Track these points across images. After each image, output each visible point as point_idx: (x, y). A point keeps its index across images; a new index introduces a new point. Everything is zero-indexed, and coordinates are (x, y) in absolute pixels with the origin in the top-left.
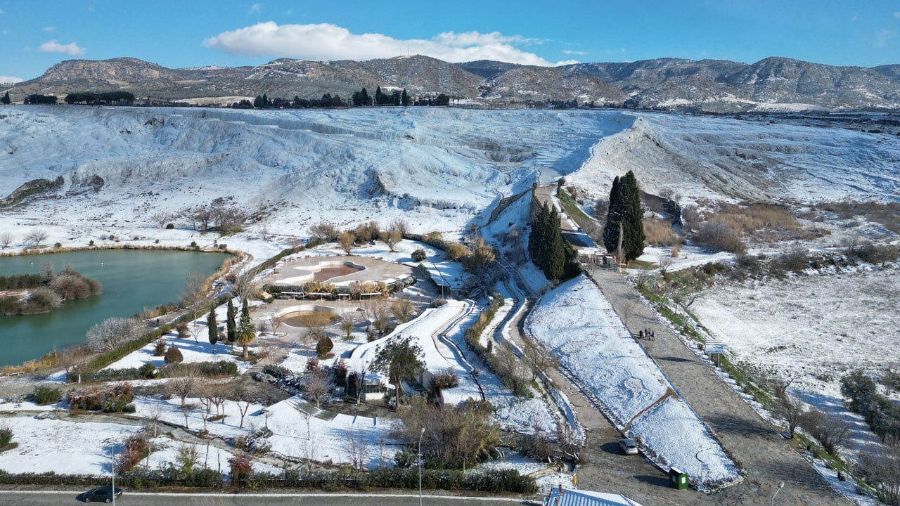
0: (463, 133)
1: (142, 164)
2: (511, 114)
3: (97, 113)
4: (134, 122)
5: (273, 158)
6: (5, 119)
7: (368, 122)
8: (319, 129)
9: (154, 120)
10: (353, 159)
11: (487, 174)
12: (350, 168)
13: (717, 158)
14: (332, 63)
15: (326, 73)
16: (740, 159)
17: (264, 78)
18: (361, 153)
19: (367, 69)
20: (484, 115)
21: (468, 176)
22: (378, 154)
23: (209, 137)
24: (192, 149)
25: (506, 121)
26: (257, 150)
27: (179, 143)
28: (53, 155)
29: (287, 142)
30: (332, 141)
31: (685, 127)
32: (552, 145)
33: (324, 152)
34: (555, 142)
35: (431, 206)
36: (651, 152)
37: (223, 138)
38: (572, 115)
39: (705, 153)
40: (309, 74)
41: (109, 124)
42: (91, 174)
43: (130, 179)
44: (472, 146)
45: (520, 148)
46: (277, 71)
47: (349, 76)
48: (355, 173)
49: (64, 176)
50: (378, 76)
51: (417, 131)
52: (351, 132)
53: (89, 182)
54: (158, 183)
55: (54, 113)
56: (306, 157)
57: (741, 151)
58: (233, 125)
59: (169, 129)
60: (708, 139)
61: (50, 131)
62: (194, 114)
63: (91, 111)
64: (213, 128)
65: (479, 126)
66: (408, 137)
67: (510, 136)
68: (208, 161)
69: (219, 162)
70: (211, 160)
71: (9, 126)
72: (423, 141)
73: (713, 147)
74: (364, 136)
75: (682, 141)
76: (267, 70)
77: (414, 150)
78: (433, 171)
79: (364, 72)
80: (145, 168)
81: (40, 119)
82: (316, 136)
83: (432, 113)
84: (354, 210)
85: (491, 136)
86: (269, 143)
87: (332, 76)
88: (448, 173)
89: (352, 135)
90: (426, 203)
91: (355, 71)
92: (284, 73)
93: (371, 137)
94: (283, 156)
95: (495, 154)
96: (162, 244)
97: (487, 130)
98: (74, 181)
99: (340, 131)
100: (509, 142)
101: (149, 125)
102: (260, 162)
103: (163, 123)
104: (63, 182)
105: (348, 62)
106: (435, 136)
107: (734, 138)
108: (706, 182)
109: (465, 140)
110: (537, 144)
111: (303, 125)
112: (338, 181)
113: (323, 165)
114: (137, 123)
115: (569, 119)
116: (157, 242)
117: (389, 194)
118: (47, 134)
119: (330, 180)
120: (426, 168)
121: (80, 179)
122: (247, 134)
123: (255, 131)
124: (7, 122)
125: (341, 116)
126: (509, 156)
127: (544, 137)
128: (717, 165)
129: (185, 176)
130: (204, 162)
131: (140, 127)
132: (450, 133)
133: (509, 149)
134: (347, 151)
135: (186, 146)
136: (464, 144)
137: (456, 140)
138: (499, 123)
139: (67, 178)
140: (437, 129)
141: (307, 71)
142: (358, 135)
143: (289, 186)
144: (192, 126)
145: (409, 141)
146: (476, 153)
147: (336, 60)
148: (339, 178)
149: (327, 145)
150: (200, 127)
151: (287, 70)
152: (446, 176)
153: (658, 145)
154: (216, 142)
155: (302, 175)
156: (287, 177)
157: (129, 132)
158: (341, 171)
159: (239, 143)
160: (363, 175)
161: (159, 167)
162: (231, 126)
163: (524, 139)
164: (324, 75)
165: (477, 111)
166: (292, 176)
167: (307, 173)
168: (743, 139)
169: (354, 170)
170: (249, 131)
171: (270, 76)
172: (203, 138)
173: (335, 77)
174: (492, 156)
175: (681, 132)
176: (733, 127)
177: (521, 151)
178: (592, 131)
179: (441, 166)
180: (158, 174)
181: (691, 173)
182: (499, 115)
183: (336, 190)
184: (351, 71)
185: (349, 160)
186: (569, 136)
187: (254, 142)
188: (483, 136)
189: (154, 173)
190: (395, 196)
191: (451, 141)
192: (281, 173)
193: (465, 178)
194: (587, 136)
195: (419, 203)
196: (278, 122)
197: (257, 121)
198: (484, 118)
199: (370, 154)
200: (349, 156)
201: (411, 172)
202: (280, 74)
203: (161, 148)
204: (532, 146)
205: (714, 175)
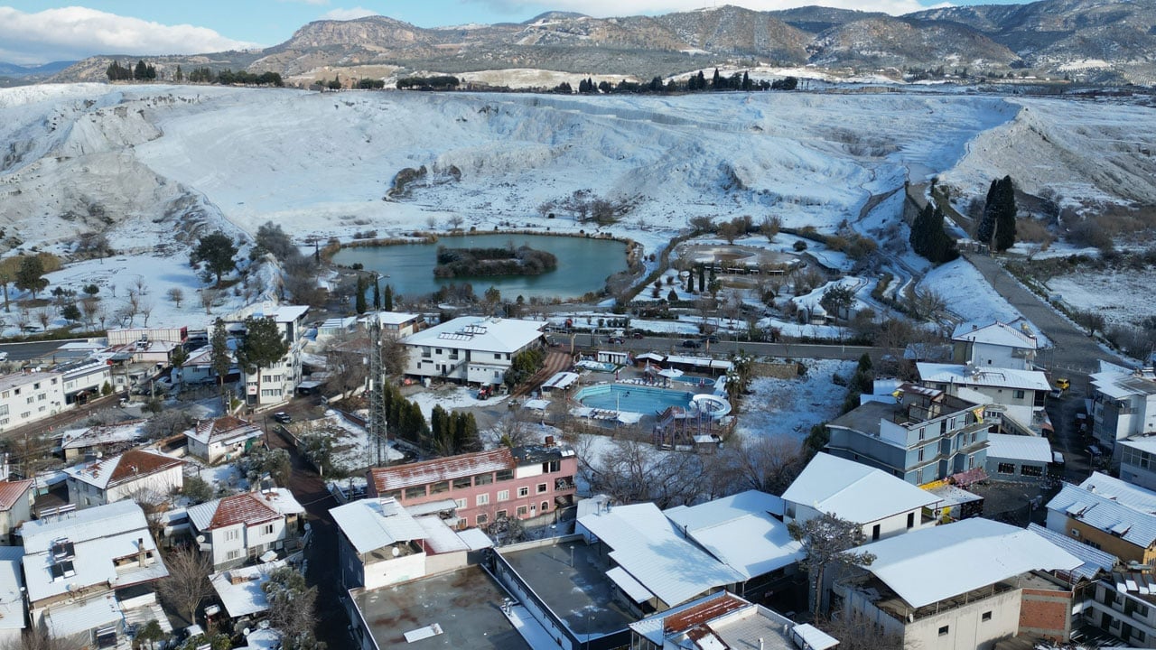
0: (816, 122)
1: (492, 154)
2: (870, 100)
3: (432, 100)
4: (468, 109)
5: (618, 149)
6: (353, 106)
7: (710, 110)
8: (659, 118)
9: (488, 108)
10: (703, 153)
11: (848, 170)
12: (702, 162)
13: (1114, 154)
14: (620, 20)
15: (614, 34)
16: (1142, 156)
17: (540, 42)
18: (710, 146)
19: (664, 27)
20: (838, 101)
21: (827, 172)
22: (728, 147)
23: (547, 127)
24: (532, 140)
25: (864, 108)
26: (599, 142)
27: (516, 133)
28: (404, 144)
29: (630, 133)
30: (676, 133)
31: (1081, 117)
32: (919, 138)
33: (670, 144)
34: (923, 133)
35: (793, 202)
36: (1035, 148)
37: (561, 128)
38: (944, 102)
39: (1101, 149)
40: (593, 36)
41: (445, 111)
42: (448, 165)
43: (483, 170)
44: (826, 138)
45: (882, 140)
46: (555, 32)
47: (641, 37)
48: (707, 167)
49: (426, 166)
50: (676, 37)
51: (767, 122)
52: (695, 123)
53: (448, 171)
54: (510, 174)
55: (393, 100)
56: (652, 149)
57: (1144, 146)
58: (570, 114)
59: (505, 118)
60: (1107, 131)
61: (394, 118)
62: (526, 101)
63: (426, 96)
64: (550, 117)
65: (834, 114)
66: (757, 128)
67: (870, 127)
68: (552, 152)
69: (562, 154)
70: (555, 151)
71: (358, 114)
72: (772, 131)
73: (1110, 141)
74: (708, 126)
75: (1074, 134)
76: (543, 31)
77: (765, 143)
78: (789, 167)
79: (659, 31)
80: (496, 159)
81: (384, 106)
82: (659, 127)
83: (780, 99)
84: (713, 205)
85: (847, 126)
86: (611, 135)
87: (621, 37)
88: (805, 168)
89: (695, 126)
90: (789, 199)
91: (649, 30)
92: (564, 35)
93: (716, 128)
94: (628, 149)
95: (854, 147)
96: (552, 231)
97: (843, 119)
98: (435, 170)
99: (683, 121)
100: (869, 134)
101: (483, 113)
102: (605, 154)
103: (497, 111)
104: (426, 172)
105: (639, 18)
106: (785, 127)
107: (1140, 131)
108: (1097, 181)
109: (819, 131)
110: (901, 136)
111: (641, 114)
112: (690, 176)
113: (672, 159)
114: (471, 111)
115: (939, 106)
116: (548, 229)
117: (747, 189)
118: (393, 121)
119: (681, 173)
120: (781, 163)
121: (440, 168)
122: (586, 124)
123: (595, 121)
124: (355, 109)
125: (680, 105)
126: (869, 150)
127: (910, 128)
128: (1113, 162)
129: (533, 168)
130: (549, 154)
131: (475, 114)
132: (801, 123)
133: (869, 141)
134: (695, 144)
135: (524, 136)
136: (818, 135)
137: (809, 131)
138: (857, 110)
139: (428, 167)
140: (786, 119)
141: (591, 32)
142: (702, 125)
143: (641, 180)
144: (528, 114)
145: (757, 132)
146: (832, 146)
147: (625, 17)
148: (691, 172)
149: (672, 137)
150: (537, 115)
151: (567, 31)
152: (803, 172)
153: (1044, 139)
154: (554, 133)
155: (651, 168)
156: (637, 170)
157: (465, 120)
158: (692, 165)
159: (581, 133)
160: (716, 170)
161: (508, 158)
162: (568, 115)
163: (887, 130)
164: (611, 37)
165: (831, 96)
166: (642, 170)
167: (657, 167)
168: (1151, 132)
169: (705, 164)
170: (589, 121)
171: (547, 39)
172: (541, 127)
173: (624, 39)
174: (850, 149)
175: (1076, 123)
176: (1141, 116)
177: (883, 144)
178: (966, 121)
179: (797, 160)
180: (507, 166)
181: (1081, 171)
182: (857, 100)
183: (689, 184)
184: (643, 30)
185: (698, 154)
186: (939, 126)
187: (595, 134)
188: (839, 126)
189: (505, 164)
190: (754, 192)
191: (803, 132)
192: (629, 167)
193: (824, 174)
194: (961, 127)
195: (781, 199)
196: (616, 111)
197: (593, 110)
198: (839, 105)
199: (721, 148)
200: (698, 150)
201: (765, 167)
202: (558, 36)
203: (500, 138)
204: (896, 138)
205: (1107, 174)
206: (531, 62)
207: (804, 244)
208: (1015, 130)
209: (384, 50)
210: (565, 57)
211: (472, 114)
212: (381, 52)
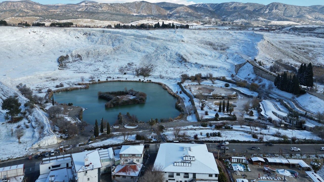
0: (199, 39)
1: (92, 50)
2: (213, 32)
3: (65, 30)
4: (79, 34)
5: (138, 48)
6: (36, 33)
7: (165, 35)
8: (149, 38)
9: (87, 33)
10: (169, 50)
11: (218, 55)
12: (169, 53)
13: (292, 49)
14: (111, 4)
15: (110, 8)
16: (299, 50)
17: (86, 10)
18: (170, 47)
19: (125, 7)
20: (203, 32)
21: (211, 56)
22: (176, 48)
23: (110, 40)
24: (104, 45)
25: (212, 35)
26: (130, 46)
27: (99, 42)
28: (57, 46)
29: (141, 43)
30: (157, 43)
31: (276, 38)
32: (232, 44)
33: (156, 47)
34: (233, 43)
35: (207, 67)
36: (272, 48)
37: (115, 41)
38: (235, 33)
39: (288, 48)
40: (103, 9)
41: (70, 34)
42: (76, 54)
43: (90, 55)
44: (204, 44)
45: (222, 45)
46: (90, 7)
47: (118, 10)
48: (172, 55)
49: (68, 54)
50: (129, 10)
51: (185, 39)
52: (162, 39)
53: (77, 56)
54: (100, 57)
55: (51, 31)
56: (150, 48)
57: (299, 47)
58: (118, 36)
59: (93, 37)
60: (287, 42)
61: (52, 37)
62: (100, 31)
63: (63, 29)
64: (110, 37)
65: (204, 37)
66: (183, 41)
67: (216, 41)
68: (114, 49)
69: (117, 49)
70: (115, 49)
71: (38, 36)
72: (187, 42)
73: (290, 46)
74: (167, 40)
75: (278, 43)
76: (86, 7)
77: (188, 46)
78: (198, 54)
79: (124, 8)
80: (94, 52)
81: (48, 33)
82: (149, 40)
83: (186, 32)
84: (179, 68)
85: (210, 41)
86: (134, 43)
87: (112, 10)
88: (203, 55)
89: (162, 40)
90: (206, 66)
91: (121, 7)
92: (93, 8)
93: (169, 41)
94: (142, 48)
95: (214, 47)
96: (128, 80)
97: (207, 38)
98: (72, 56)
99: (158, 39)
100: (217, 43)
101: (84, 35)
102: (133, 50)
103: (90, 34)
104: (69, 57)
105: (117, 4)
106: (191, 41)
107: (295, 42)
108: (293, 58)
109: (201, 42)
110: (227, 43)
111: (143, 36)
112: (166, 58)
113: (158, 52)
114: (80, 34)
115: (234, 34)
116: (126, 79)
117: (189, 62)
118: (51, 38)
119: (163, 57)
120: (195, 53)
121: (74, 55)
122: (125, 39)
123: (127, 38)
124: (37, 34)
125: (155, 33)
126: (219, 48)
127: (228, 41)
128: (293, 52)
129: (108, 54)
130: (113, 50)
131: (82, 36)
132: (195, 39)
133: (218, 45)
134: (165, 47)
135: (102, 43)
136: (201, 44)
137: (198, 42)
138: (209, 35)
139: (69, 55)
140: (190, 38)
141: (103, 7)
142: (164, 40)
143: (149, 59)
144: (102, 36)
145: (183, 42)
146: (207, 47)
147: (113, 3)
148: (166, 56)
149: (156, 44)
150: (106, 36)
151: (94, 7)
152: (203, 56)
153: (272, 45)
154: (113, 42)
155: (152, 55)
156: (147, 56)
157: (78, 38)
158: (166, 54)
159: (123, 42)
160: (175, 55)
161: (98, 51)
162: (117, 36)
163: (222, 42)
164: (109, 9)
165: (200, 31)
166: (149, 55)
167: (154, 55)
168: (298, 43)
169: (171, 54)
170: (125, 38)
171: (88, 9)
172: (107, 40)
173: (113, 10)
174: (213, 48)
175: (278, 40)
176: (293, 37)
177: (222, 46)
178: (245, 39)
179: (201, 52)
180: (98, 54)
181: (287, 55)
182: (209, 32)
183: (167, 60)
184: (119, 7)
185: (167, 50)
186: (237, 40)
187: (128, 43)
188: (208, 40)
189: (97, 53)
190: (192, 63)
191: (197, 42)
192: (144, 54)
193: (210, 57)
194: (244, 41)
195: (203, 66)
196: (134, 35)
197: (125, 34)
198: (204, 33)
199: (174, 48)
200: (167, 48)
201: (191, 54)
202: (92, 8)
203: (93, 44)
204: (225, 44)
205: (294, 56)
206: (85, 16)
207: (228, 85)
208: (265, 42)
209: (31, 11)
210: (96, 15)
211: (81, 35)
212: (30, 12)
